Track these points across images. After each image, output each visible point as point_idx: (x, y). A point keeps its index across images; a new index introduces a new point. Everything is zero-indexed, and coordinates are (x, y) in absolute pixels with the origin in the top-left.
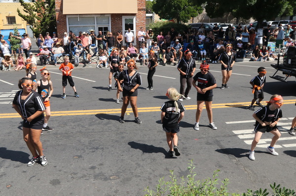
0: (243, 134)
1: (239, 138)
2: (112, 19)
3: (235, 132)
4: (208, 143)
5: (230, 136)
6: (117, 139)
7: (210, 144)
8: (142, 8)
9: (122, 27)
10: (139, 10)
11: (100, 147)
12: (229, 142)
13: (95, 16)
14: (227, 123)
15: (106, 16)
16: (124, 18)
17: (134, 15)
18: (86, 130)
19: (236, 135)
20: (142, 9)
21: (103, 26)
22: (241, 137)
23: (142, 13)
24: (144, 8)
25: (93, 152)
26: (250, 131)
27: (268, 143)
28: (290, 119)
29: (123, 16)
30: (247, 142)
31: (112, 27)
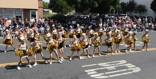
0: (90, 72)
1: (88, 74)
2: (24, 12)
3: (86, 71)
5: (83, 73)
7: (73, 78)
8: (41, 6)
9: (30, 16)
10: (39, 7)
12: (83, 76)
13: (14, 10)
14: (83, 66)
15: (20, 10)
17: (37, 10)
19: (86, 73)
21: (18, 15)
23: (41, 9)
26: (94, 70)
27: (102, 75)
28: (113, 62)
29: (30, 10)
30: (92, 76)
31: (24, 16)
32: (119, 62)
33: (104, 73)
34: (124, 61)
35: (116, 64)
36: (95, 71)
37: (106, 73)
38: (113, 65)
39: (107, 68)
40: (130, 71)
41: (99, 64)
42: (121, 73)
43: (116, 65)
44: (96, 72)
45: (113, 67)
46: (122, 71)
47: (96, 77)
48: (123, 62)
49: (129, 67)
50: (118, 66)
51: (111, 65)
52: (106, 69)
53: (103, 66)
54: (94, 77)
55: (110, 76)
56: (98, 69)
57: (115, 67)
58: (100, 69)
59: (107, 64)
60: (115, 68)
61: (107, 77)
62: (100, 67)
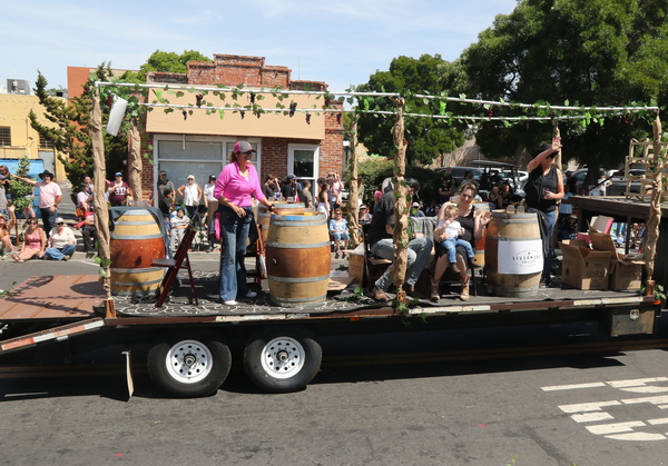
0: (581, 413)
1: (574, 422)
2: (263, 150)
3: (565, 409)
4: (508, 434)
5: (555, 417)
6: (302, 428)
7: (514, 435)
8: (335, 127)
9: (286, 170)
10: (328, 132)
11: (264, 446)
12: (555, 429)
13: (224, 141)
14: (545, 389)
16: (291, 149)
17: (316, 142)
18: (223, 407)
19: (567, 415)
20: (335, 131)
22: (578, 419)
23: (334, 139)
24: (340, 128)
25: (247, 458)
26: (596, 406)
27: (636, 429)
29: (290, 145)
30: (593, 430)
31: (262, 168)
33: (644, 421)
36: (604, 409)
37: (653, 422)
39: (653, 401)
41: (616, 384)
44: (606, 416)
47: (613, 434)
52: (648, 406)
53: (634, 390)
54: (602, 435)
56: (616, 403)
58: (624, 405)
59: (648, 384)
61: (659, 437)
62: (620, 394)
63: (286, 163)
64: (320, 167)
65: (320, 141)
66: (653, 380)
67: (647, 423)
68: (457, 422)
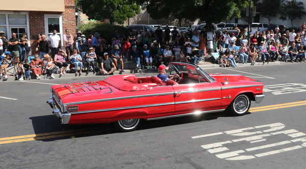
0: (213, 148)
1: (209, 153)
2: (30, 18)
3: (204, 147)
4: (177, 162)
5: (200, 152)
7: (180, 162)
8: (70, 5)
9: (44, 29)
10: (67, 7)
12: (200, 158)
13: (7, 14)
14: (193, 138)
15: (21, 13)
16: (46, 17)
17: (60, 13)
18: (20, 162)
19: (205, 150)
20: (71, 7)
21: (18, 27)
22: (211, 151)
23: (70, 11)
24: (73, 5)
26: (220, 144)
27: (241, 154)
28: (257, 127)
29: (45, 15)
30: (219, 156)
31: (30, 29)
32: (269, 128)
33: (244, 150)
34: (279, 124)
35: (264, 131)
36: (224, 146)
37: (248, 150)
38: (258, 132)
39: (248, 139)
40: (296, 145)
41: (228, 132)
42: (279, 149)
43: (264, 133)
44: (225, 149)
45: (260, 137)
46: (281, 145)
47: (229, 158)
48: (277, 127)
49: (293, 136)
50: (268, 135)
51: (255, 133)
52: (245, 142)
53: (237, 135)
54: (224, 159)
55: (258, 155)
56: (229, 142)
57: (264, 138)
58: (233, 143)
59: (244, 131)
60: (264, 140)
61: (251, 157)
62: (231, 137)
63: (44, 25)
64: (63, 27)
65: (62, 12)
66: (246, 129)
67: (245, 151)
68: (150, 158)
